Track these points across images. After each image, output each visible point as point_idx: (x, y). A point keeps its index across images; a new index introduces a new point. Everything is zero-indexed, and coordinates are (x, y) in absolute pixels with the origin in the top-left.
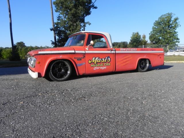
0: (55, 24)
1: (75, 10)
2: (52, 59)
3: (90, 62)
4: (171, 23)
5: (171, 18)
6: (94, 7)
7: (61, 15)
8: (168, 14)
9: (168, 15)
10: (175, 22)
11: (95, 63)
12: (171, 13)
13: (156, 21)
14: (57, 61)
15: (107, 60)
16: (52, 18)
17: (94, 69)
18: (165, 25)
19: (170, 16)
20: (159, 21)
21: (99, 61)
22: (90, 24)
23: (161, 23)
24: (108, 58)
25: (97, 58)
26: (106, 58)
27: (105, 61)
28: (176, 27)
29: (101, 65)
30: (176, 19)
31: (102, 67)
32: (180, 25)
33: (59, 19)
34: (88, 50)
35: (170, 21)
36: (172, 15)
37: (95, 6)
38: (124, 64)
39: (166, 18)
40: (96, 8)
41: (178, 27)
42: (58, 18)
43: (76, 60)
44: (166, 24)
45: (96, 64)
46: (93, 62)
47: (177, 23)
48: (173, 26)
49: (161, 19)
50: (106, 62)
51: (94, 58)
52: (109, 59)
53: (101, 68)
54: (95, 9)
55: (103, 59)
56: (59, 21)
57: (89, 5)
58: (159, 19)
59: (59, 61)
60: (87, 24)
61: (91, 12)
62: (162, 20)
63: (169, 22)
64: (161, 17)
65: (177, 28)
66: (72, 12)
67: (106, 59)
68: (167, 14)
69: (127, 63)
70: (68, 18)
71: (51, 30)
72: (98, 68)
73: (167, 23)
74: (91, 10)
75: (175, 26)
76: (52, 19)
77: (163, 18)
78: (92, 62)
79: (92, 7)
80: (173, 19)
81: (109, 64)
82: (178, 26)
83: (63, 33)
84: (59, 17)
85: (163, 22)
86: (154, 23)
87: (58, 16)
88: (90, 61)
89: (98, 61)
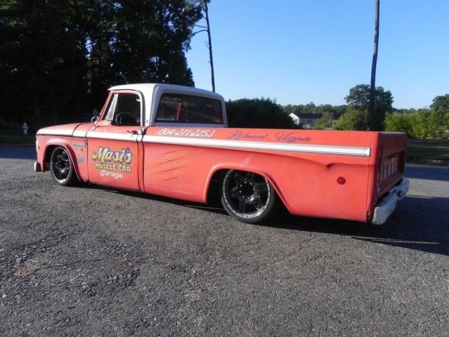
3: (94, 157)
11: (103, 161)
15: (125, 157)
17: (101, 175)
21: (110, 158)
24: (126, 153)
25: (106, 150)
26: (124, 151)
27: (121, 159)
29: (112, 167)
38: (166, 176)
43: (75, 150)
45: (103, 164)
46: (99, 157)
50: (121, 163)
52: (129, 155)
53: (113, 175)
55: (117, 154)
67: (122, 155)
69: (175, 173)
72: (108, 174)
78: (97, 158)
81: (129, 169)
88: (95, 154)
89: (106, 158)
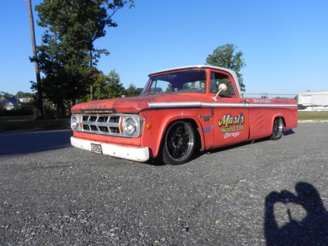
0: (37, 49)
1: (80, 25)
2: (170, 120)
3: (220, 124)
4: (232, 59)
5: (232, 52)
6: (111, 23)
7: (50, 33)
8: (228, 45)
9: (227, 47)
10: (237, 59)
11: (226, 126)
12: (232, 45)
13: (209, 56)
14: (175, 123)
15: (240, 120)
16: (32, 36)
17: (225, 137)
18: (223, 63)
19: (230, 49)
20: (215, 56)
21: (231, 123)
22: (107, 54)
23: (217, 59)
24: (241, 116)
26: (239, 116)
27: (238, 122)
28: (239, 67)
29: (233, 129)
30: (239, 55)
31: (234, 133)
32: (245, 64)
33: (45, 40)
34: (217, 102)
35: (230, 56)
36: (234, 48)
37: (113, 22)
38: (259, 126)
39: (225, 51)
40: (114, 25)
41: (243, 67)
42: (43, 37)
43: (202, 120)
44: (224, 61)
45: (226, 128)
46: (224, 124)
47: (240, 60)
48: (235, 65)
49: (216, 52)
50: (239, 124)
51: (225, 116)
52: (242, 117)
54: (112, 27)
55: (236, 118)
56: (47, 45)
57: (102, 20)
58: (214, 53)
59: (177, 122)
60: (102, 52)
61: (105, 31)
62: (218, 55)
63: (228, 59)
64: (217, 50)
65: (241, 69)
66: (76, 28)
67: (239, 118)
68: (226, 45)
69: (262, 124)
70: (67, 40)
71: (32, 60)
72: (230, 135)
73: (227, 60)
74: (105, 29)
75: (238, 65)
76: (33, 40)
77: (221, 51)
78: (222, 124)
79: (107, 24)
80: (234, 54)
81: (242, 127)
82: (242, 65)
83: (54, 68)
84: (47, 36)
85: (220, 58)
86: (207, 59)
87: (44, 35)
88: (221, 122)
89: (229, 122)
